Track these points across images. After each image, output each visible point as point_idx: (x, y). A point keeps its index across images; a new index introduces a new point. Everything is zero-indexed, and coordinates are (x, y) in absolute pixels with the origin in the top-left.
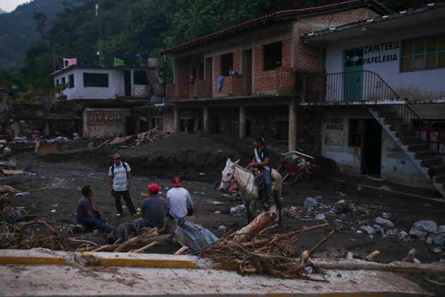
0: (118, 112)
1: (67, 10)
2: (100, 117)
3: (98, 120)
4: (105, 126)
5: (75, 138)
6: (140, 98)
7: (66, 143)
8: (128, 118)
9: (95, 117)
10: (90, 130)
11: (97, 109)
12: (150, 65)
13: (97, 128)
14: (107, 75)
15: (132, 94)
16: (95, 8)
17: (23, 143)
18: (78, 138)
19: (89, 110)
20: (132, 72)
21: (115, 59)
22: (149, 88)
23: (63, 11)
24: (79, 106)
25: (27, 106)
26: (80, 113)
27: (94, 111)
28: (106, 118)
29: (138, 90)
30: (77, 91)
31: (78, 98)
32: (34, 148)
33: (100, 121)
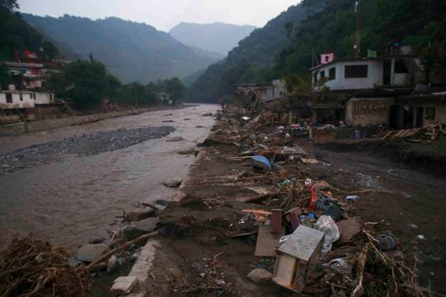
0: (382, 101)
1: (309, 17)
2: (365, 107)
3: (362, 109)
4: (369, 115)
5: (341, 126)
6: (401, 87)
7: (334, 131)
8: (391, 107)
9: (360, 107)
10: (354, 118)
11: (363, 99)
12: (404, 54)
13: (362, 116)
14: (366, 66)
15: (392, 82)
16: (354, 5)
17: (299, 130)
18: (344, 125)
19: (355, 99)
20: (393, 61)
21: (369, 50)
22: (410, 76)
23: (306, 18)
24: (343, 97)
25: (300, 98)
26: (344, 103)
27: (359, 101)
28: (370, 107)
29: (398, 79)
30: (340, 82)
31: (339, 89)
32: (308, 135)
33: (364, 110)
